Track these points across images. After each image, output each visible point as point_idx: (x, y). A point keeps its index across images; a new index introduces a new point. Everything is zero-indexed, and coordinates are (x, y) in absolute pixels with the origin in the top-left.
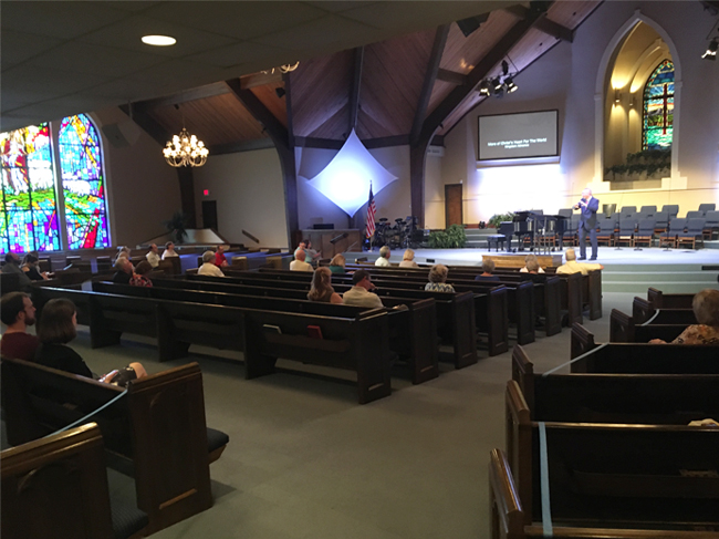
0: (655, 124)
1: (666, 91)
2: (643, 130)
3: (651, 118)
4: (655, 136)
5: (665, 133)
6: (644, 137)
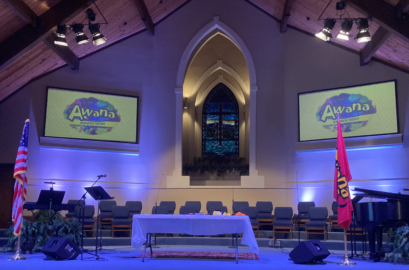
0: (212, 136)
1: (221, 109)
2: (204, 140)
3: (210, 130)
4: (213, 146)
5: (220, 144)
6: (204, 146)
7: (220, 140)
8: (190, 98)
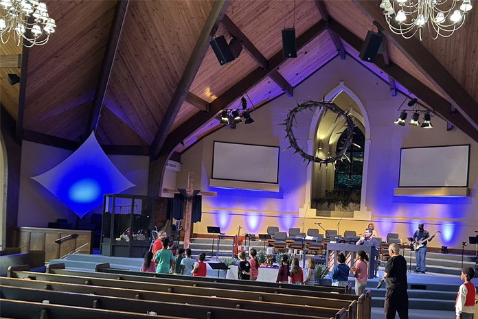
0: (344, 170)
2: (336, 173)
3: (342, 165)
4: (344, 179)
5: (350, 178)
6: (336, 178)
7: (350, 174)
8: (324, 139)
